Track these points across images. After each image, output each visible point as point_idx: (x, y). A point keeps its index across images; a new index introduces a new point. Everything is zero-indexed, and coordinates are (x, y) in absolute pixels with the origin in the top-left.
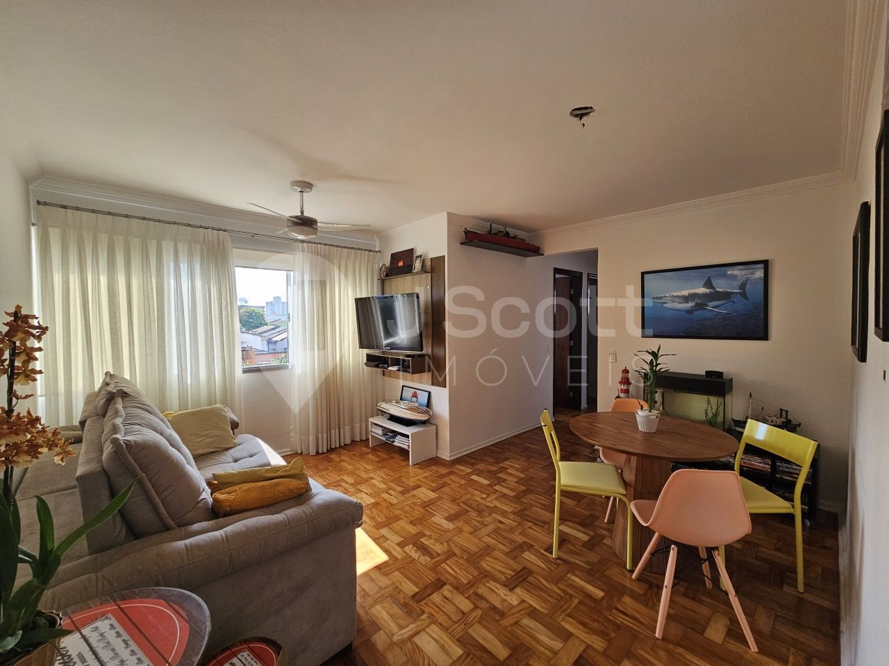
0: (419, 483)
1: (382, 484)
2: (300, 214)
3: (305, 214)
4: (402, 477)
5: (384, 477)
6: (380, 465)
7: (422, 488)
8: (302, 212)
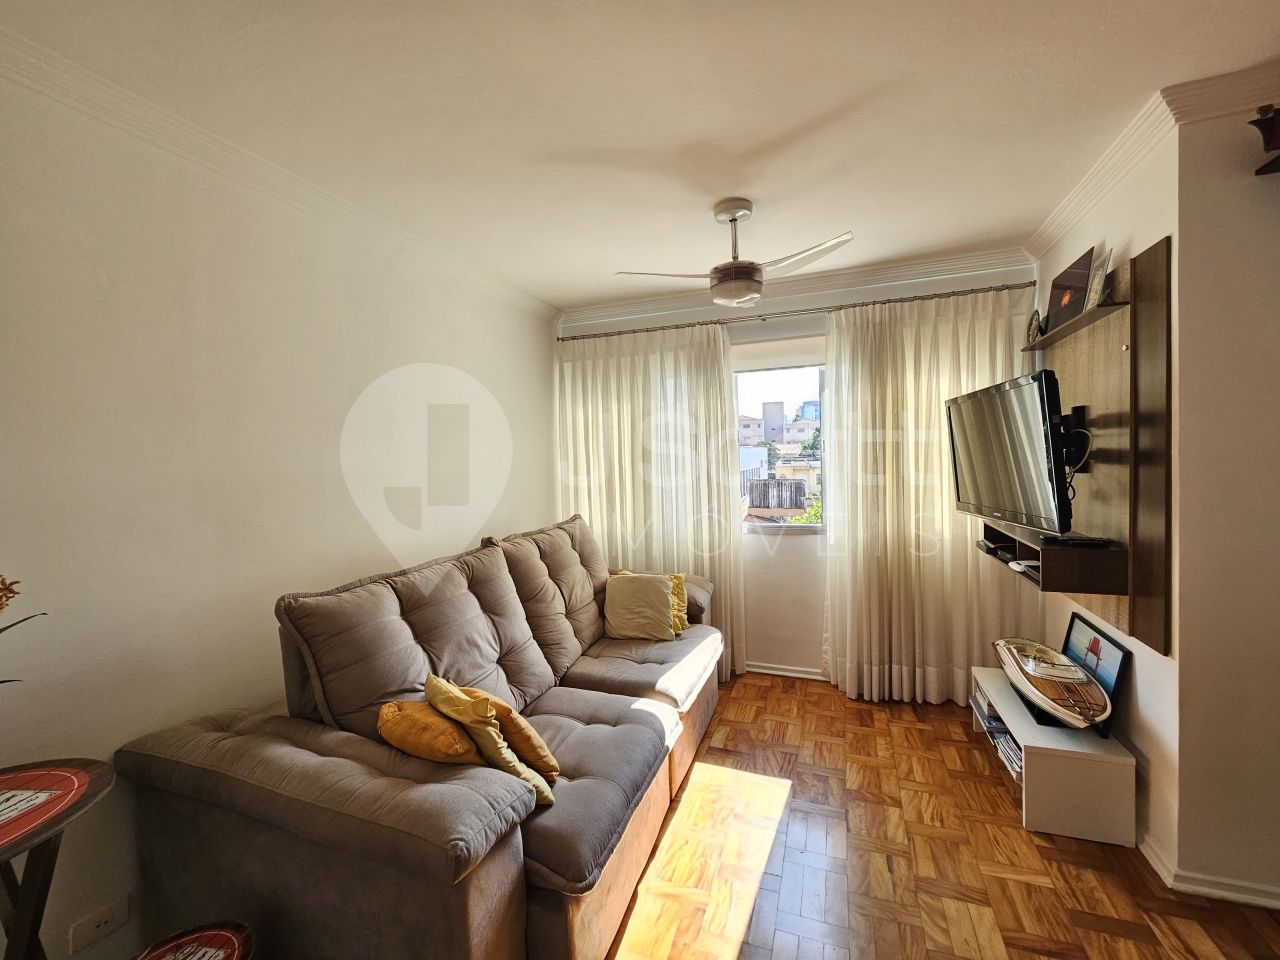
0: (995, 892)
1: (902, 828)
2: (731, 260)
3: (741, 259)
4: (967, 842)
5: (927, 817)
6: (949, 782)
7: (987, 912)
8: (735, 258)
